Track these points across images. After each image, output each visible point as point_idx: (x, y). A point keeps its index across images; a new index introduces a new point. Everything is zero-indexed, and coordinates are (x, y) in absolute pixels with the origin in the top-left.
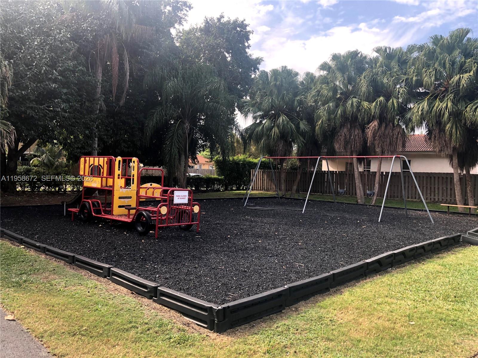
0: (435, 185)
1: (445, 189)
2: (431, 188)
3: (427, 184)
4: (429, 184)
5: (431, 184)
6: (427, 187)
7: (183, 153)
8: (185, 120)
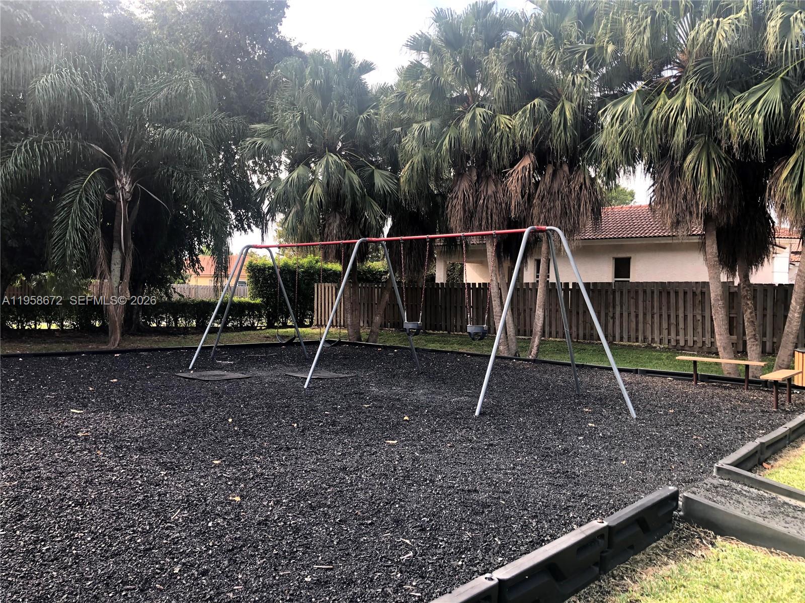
0: (677, 309)
1: (699, 317)
2: (669, 316)
3: (660, 309)
4: (664, 308)
5: (669, 308)
6: (661, 315)
7: (115, 245)
8: (119, 172)
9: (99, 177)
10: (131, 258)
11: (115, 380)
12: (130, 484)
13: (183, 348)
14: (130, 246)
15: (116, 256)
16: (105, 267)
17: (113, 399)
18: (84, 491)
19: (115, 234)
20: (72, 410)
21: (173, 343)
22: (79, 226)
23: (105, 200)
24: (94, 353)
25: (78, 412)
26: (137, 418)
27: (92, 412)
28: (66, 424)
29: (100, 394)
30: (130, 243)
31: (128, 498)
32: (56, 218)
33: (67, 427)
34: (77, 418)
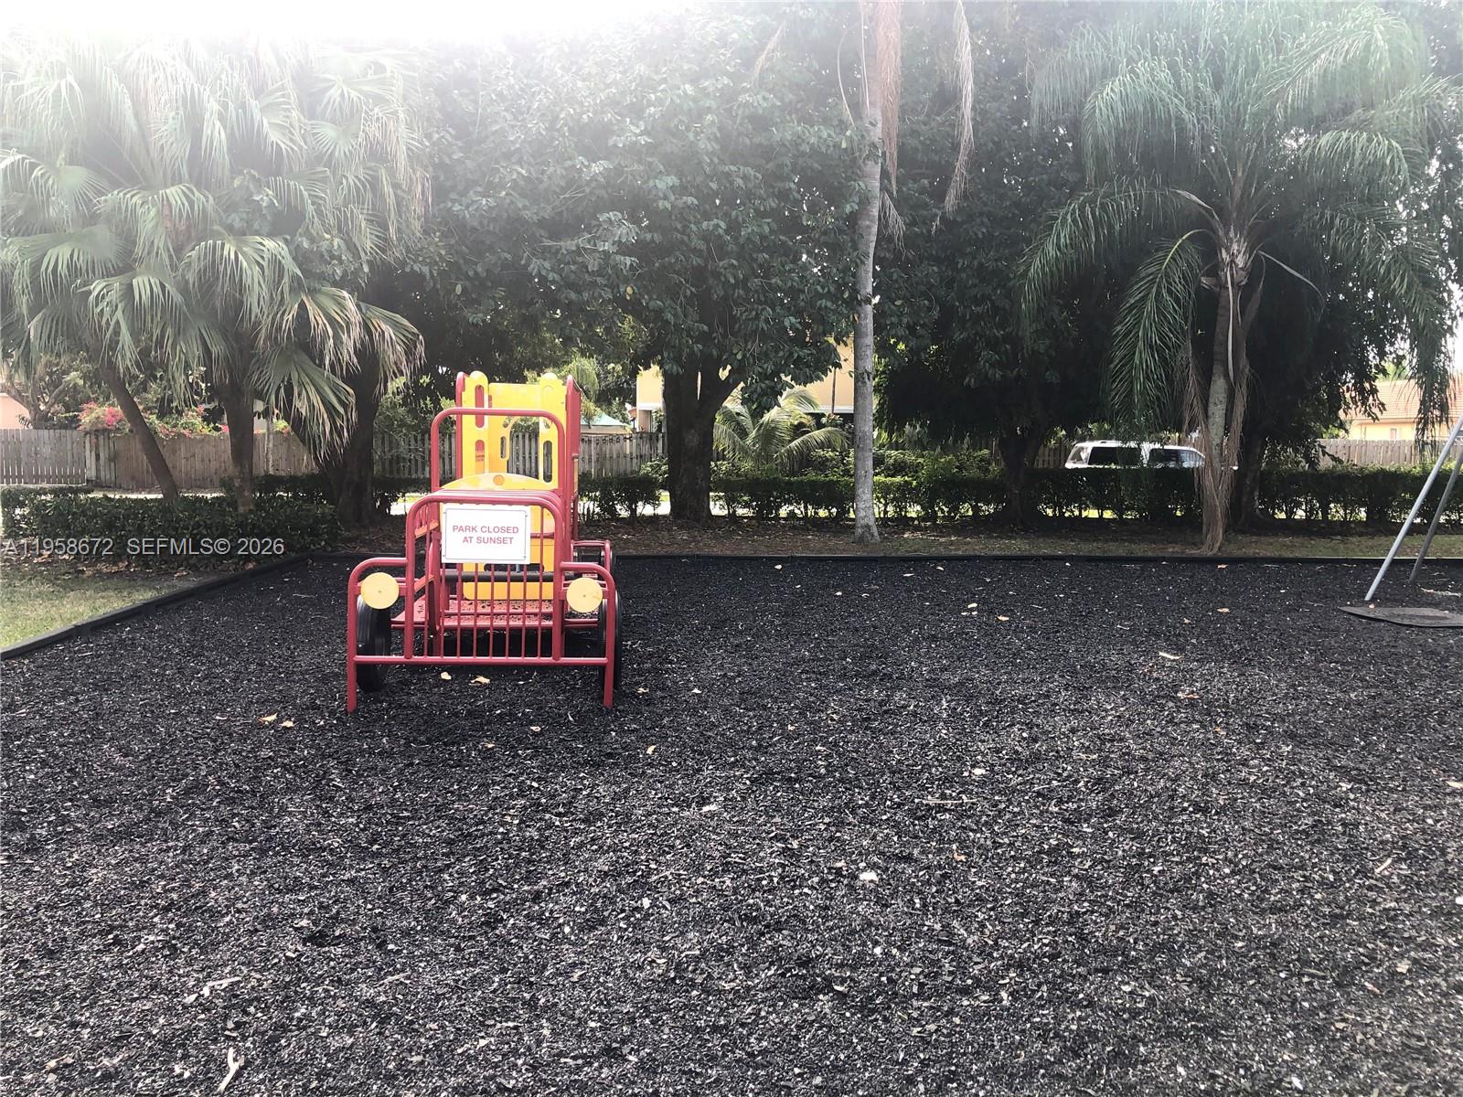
7: (1217, 369)
8: (1227, 233)
9: (1191, 248)
10: (1245, 392)
11: (1226, 610)
12: (1284, 793)
13: (1346, 561)
14: (1243, 370)
15: (1219, 387)
16: (1198, 410)
17: (1228, 642)
18: (1204, 789)
19: (1216, 348)
20: (1161, 654)
21: (1321, 549)
22: (1155, 338)
23: (1199, 289)
24: (1181, 560)
25: (1172, 658)
26: (1277, 682)
27: (1194, 660)
28: (1155, 675)
29: (1204, 632)
30: (1244, 361)
31: (1285, 817)
32: (1119, 328)
33: (1157, 679)
34: (1171, 668)
